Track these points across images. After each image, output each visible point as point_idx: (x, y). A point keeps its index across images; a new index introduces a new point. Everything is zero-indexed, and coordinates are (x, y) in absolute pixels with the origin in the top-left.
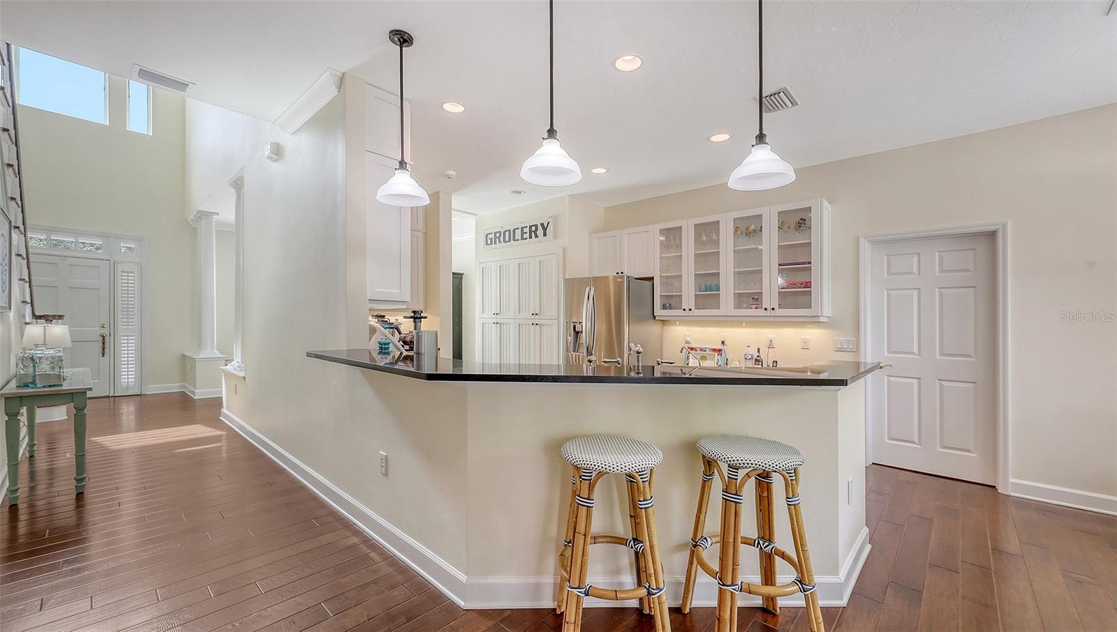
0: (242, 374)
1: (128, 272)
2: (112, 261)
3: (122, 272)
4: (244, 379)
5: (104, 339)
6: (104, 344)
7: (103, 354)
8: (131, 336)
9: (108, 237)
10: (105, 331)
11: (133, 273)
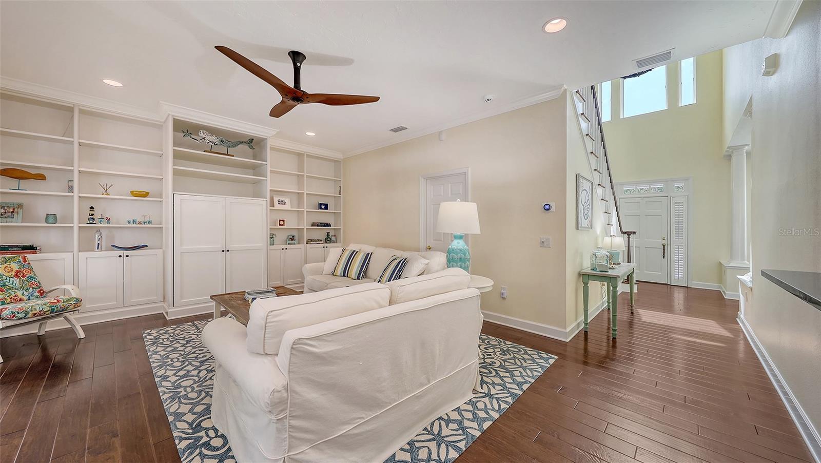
0: (750, 285)
1: (679, 203)
2: (669, 197)
3: (675, 203)
4: (752, 289)
5: (664, 247)
6: (664, 250)
7: (664, 257)
8: (681, 246)
9: (667, 181)
10: (665, 242)
11: (683, 203)
